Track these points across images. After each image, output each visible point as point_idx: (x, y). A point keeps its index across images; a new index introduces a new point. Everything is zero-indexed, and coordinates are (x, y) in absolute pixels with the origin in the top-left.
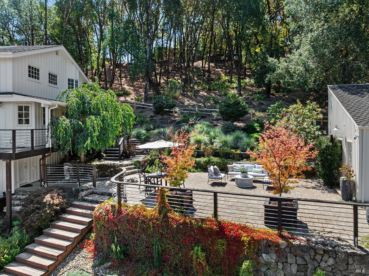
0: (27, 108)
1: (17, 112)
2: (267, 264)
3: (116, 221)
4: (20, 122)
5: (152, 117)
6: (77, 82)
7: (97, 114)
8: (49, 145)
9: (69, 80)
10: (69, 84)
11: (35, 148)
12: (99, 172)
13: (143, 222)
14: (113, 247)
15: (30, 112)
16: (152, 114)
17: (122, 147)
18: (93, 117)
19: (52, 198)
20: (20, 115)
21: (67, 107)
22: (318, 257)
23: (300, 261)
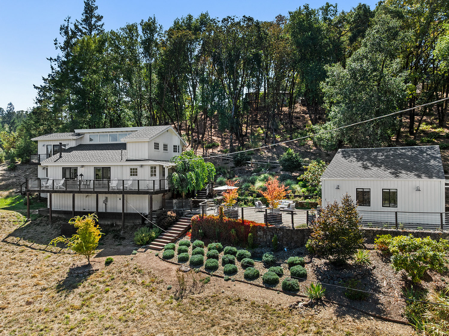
0: (155, 168)
1: (150, 170)
2: (260, 236)
3: (201, 221)
4: (152, 175)
5: (233, 168)
6: (179, 147)
7: (193, 170)
8: (167, 188)
9: (174, 146)
10: (174, 149)
11: (162, 190)
12: (193, 204)
13: (212, 221)
14: (200, 231)
15: (156, 170)
16: (233, 165)
17: (208, 190)
18: (190, 173)
19: (171, 213)
20: (152, 171)
21: (176, 166)
22: (278, 232)
23: (271, 234)
